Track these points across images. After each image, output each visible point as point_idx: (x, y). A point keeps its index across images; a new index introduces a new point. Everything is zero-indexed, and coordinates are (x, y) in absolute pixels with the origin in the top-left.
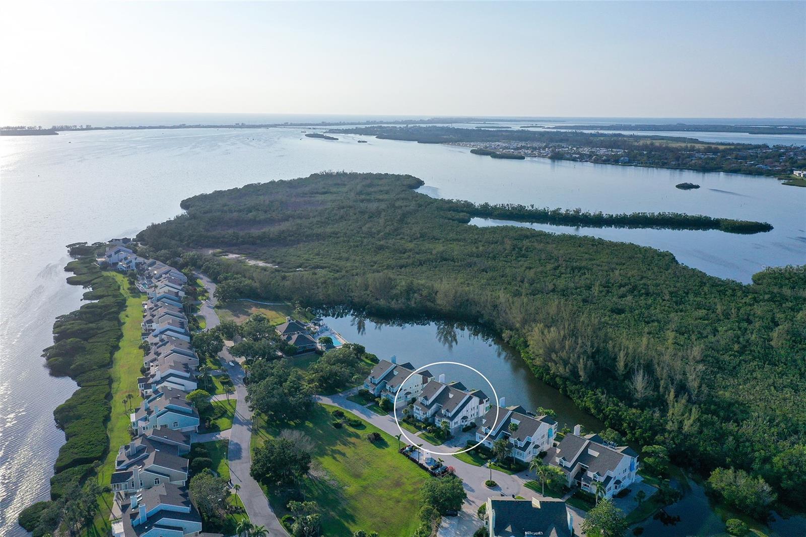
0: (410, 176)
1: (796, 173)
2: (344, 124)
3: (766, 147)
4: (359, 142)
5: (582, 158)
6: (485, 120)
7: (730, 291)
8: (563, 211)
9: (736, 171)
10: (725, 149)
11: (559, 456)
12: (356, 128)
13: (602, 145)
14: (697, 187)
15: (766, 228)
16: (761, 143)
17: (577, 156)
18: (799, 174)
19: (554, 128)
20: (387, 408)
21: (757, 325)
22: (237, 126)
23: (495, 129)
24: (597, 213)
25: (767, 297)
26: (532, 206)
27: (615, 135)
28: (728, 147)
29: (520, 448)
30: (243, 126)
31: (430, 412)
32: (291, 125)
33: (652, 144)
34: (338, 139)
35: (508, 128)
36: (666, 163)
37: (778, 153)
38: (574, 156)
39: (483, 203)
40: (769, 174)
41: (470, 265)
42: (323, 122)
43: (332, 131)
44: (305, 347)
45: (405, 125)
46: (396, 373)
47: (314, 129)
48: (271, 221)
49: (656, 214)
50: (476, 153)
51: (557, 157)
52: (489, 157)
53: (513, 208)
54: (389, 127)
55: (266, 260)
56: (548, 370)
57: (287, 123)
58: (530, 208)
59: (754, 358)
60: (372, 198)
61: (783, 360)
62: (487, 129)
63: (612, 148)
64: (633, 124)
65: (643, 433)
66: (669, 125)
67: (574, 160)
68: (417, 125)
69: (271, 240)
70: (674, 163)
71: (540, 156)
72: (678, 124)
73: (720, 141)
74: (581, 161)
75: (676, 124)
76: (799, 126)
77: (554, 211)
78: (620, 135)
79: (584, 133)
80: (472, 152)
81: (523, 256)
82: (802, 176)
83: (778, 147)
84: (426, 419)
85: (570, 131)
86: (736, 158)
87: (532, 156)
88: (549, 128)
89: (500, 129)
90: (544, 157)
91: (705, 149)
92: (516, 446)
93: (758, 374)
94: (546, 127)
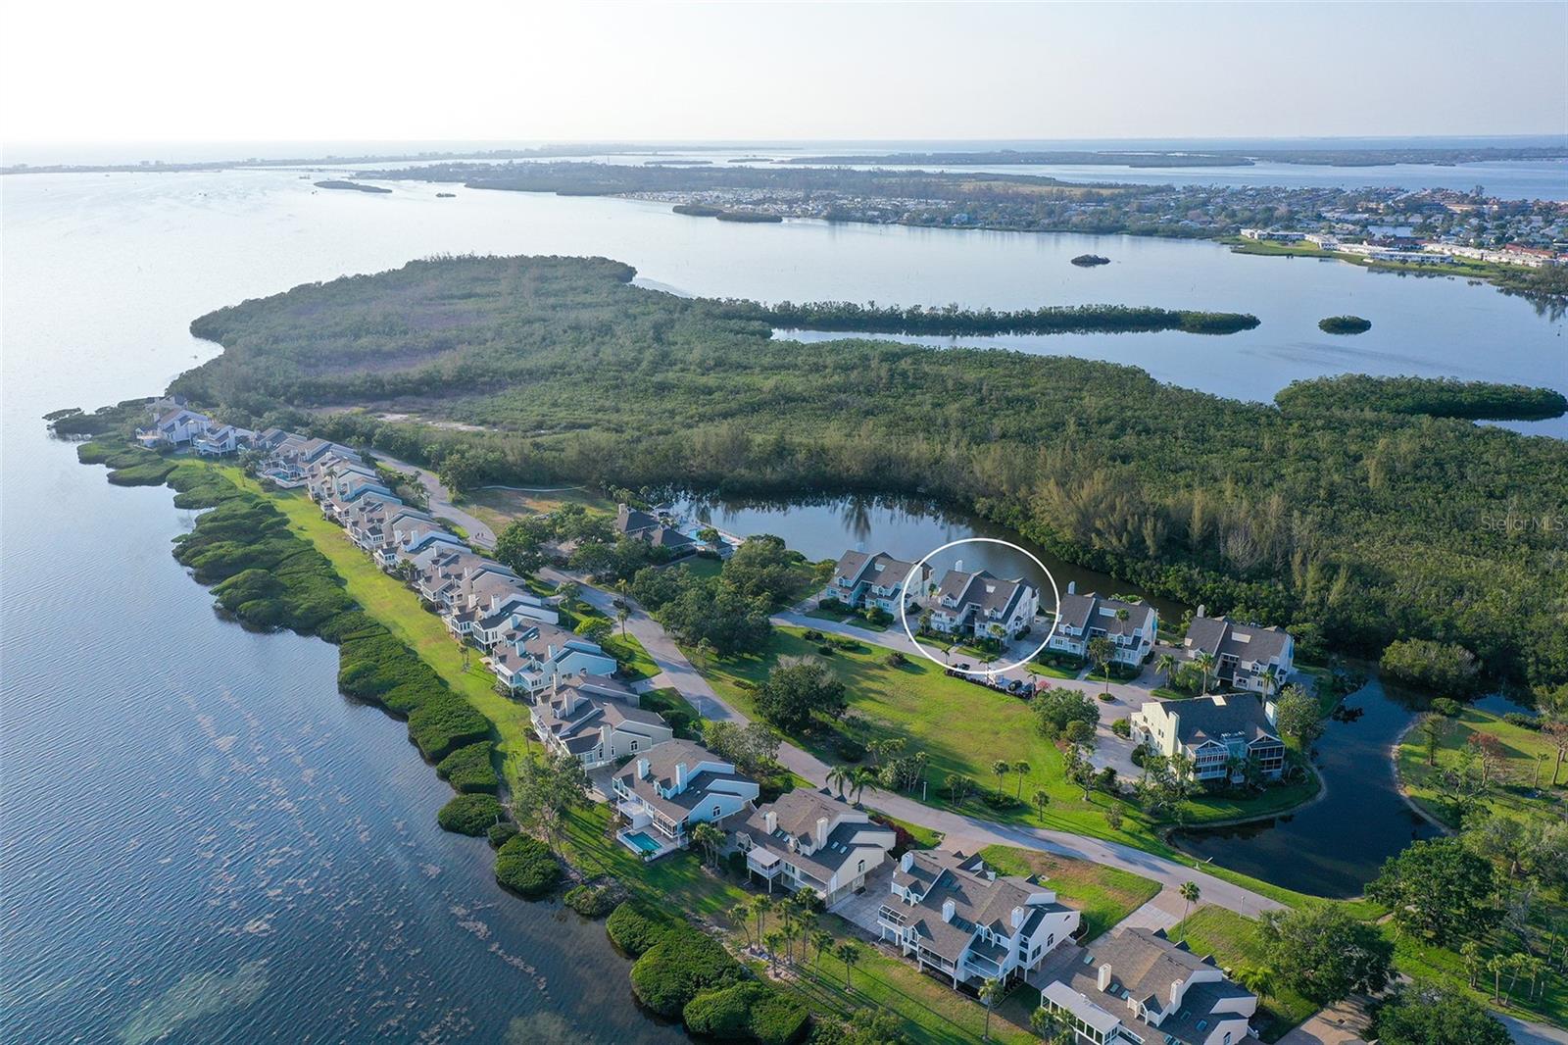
0: (604, 260)
1: (1245, 232)
2: (375, 160)
3: (1170, 189)
4: (439, 195)
5: (884, 218)
6: (654, 150)
7: (1264, 419)
8: (925, 310)
9: (1150, 233)
10: (1112, 194)
11: (1192, 647)
12: (412, 167)
13: (905, 192)
14: (1106, 261)
15: (1250, 323)
16: (1162, 183)
17: (876, 213)
18: (1251, 234)
19: (793, 162)
20: (883, 621)
21: (1330, 461)
22: (144, 167)
23: (687, 166)
24: (984, 311)
25: (1320, 423)
26: (872, 304)
27: (912, 174)
28: (1116, 191)
29: (1126, 646)
30: (159, 168)
31: (959, 619)
32: (264, 163)
33: (989, 188)
34: (390, 191)
35: (706, 162)
36: (1032, 222)
37: (1200, 200)
38: (870, 213)
39: (780, 302)
40: (1202, 235)
41: (838, 406)
42: (329, 157)
43: (361, 175)
44: (680, 548)
45: (507, 161)
46: (879, 567)
47: (320, 170)
48: (411, 352)
49: (1077, 308)
50: (685, 213)
51: (838, 217)
52: (714, 219)
53: (838, 308)
54: (475, 165)
55: (465, 420)
56: (1087, 548)
57: (254, 159)
58: (867, 307)
59: (1352, 507)
60: (568, 302)
61: (1392, 505)
62: (672, 166)
63: (927, 197)
64: (929, 153)
65: (1270, 613)
66: (990, 153)
67: (872, 221)
68: (532, 160)
69: (447, 385)
70: (1046, 221)
71: (805, 214)
72: (1003, 151)
73: (1095, 181)
74: (884, 223)
75: (999, 151)
76: (1204, 153)
77: (910, 312)
78: (920, 173)
79: (854, 172)
80: (677, 210)
81: (914, 386)
82: (1256, 237)
83: (1192, 191)
84: (956, 630)
85: (829, 167)
86: (1139, 211)
87: (791, 215)
88: (782, 162)
89: (698, 166)
90: (812, 216)
91: (1082, 195)
92: (1120, 645)
93: (1368, 526)
94: (776, 160)
